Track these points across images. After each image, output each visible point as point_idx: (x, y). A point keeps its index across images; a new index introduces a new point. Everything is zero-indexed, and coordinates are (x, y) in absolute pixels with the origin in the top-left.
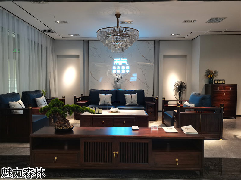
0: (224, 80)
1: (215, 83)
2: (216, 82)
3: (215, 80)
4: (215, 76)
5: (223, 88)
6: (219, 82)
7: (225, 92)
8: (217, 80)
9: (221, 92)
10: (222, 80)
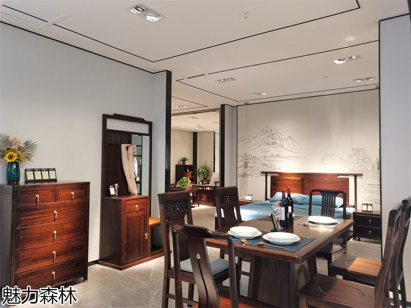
0: (54, 170)
1: (27, 181)
2: (30, 176)
3: (26, 170)
4: (28, 157)
5: (51, 195)
6: (38, 177)
7: (57, 207)
8: (33, 170)
9: (46, 207)
10: (48, 170)
